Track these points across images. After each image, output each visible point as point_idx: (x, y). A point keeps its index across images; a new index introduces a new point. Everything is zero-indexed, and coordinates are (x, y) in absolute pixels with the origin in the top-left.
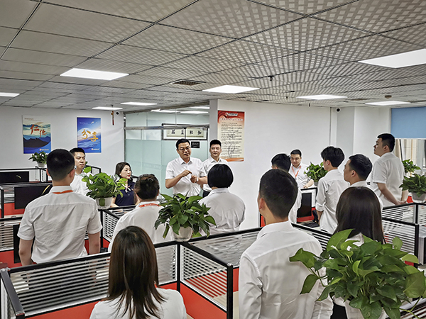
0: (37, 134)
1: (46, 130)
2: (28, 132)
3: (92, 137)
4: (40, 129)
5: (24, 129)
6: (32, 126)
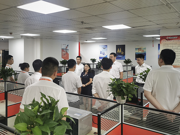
0: (140, 52)
1: (144, 50)
2: (137, 51)
4: (142, 50)
5: (136, 50)
6: (139, 49)
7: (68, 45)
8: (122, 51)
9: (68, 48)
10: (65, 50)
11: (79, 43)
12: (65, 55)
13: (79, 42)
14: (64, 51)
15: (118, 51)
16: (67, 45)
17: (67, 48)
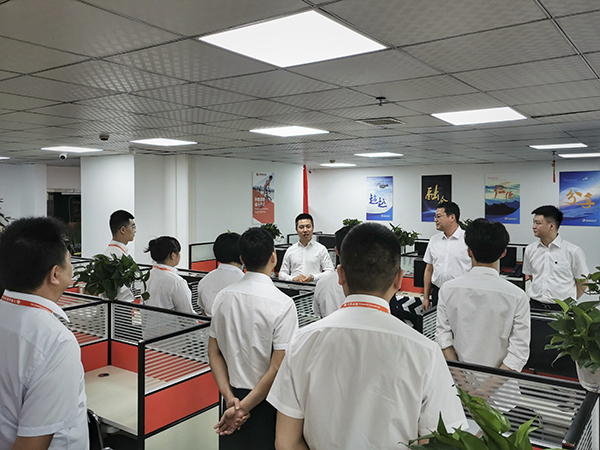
0: (501, 198)
1: (514, 192)
2: (491, 196)
3: (585, 201)
4: (506, 191)
5: (486, 192)
6: (496, 187)
7: (271, 177)
8: (441, 193)
9: (271, 187)
10: (262, 193)
11: (305, 171)
12: (262, 207)
13: (305, 167)
14: (259, 196)
15: (428, 195)
16: (268, 175)
17: (268, 184)
